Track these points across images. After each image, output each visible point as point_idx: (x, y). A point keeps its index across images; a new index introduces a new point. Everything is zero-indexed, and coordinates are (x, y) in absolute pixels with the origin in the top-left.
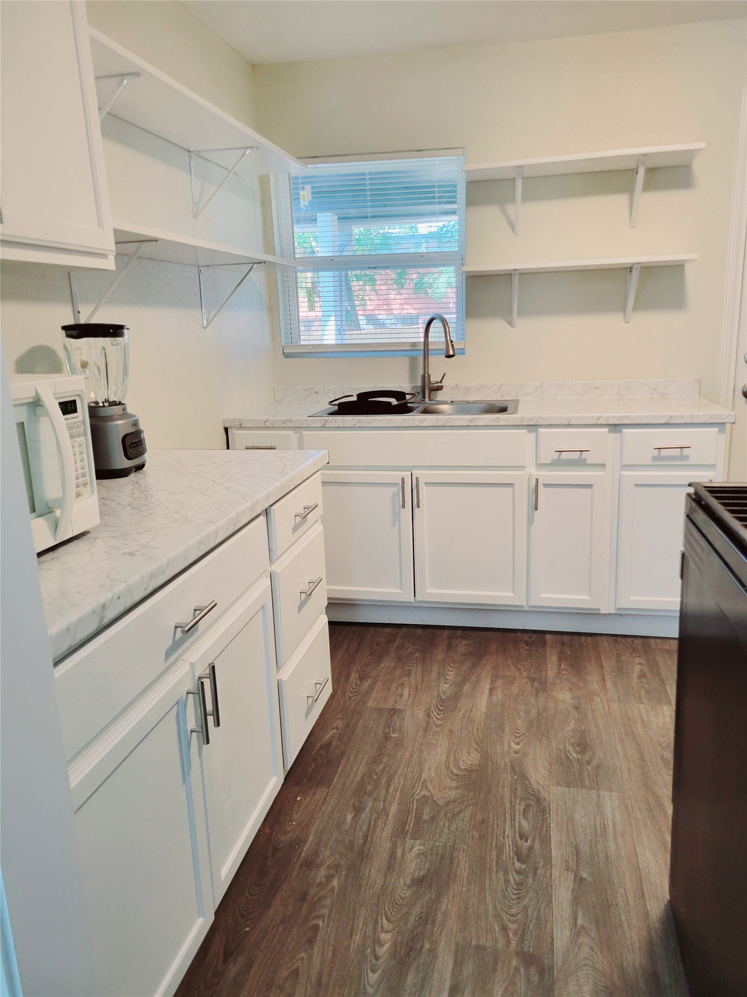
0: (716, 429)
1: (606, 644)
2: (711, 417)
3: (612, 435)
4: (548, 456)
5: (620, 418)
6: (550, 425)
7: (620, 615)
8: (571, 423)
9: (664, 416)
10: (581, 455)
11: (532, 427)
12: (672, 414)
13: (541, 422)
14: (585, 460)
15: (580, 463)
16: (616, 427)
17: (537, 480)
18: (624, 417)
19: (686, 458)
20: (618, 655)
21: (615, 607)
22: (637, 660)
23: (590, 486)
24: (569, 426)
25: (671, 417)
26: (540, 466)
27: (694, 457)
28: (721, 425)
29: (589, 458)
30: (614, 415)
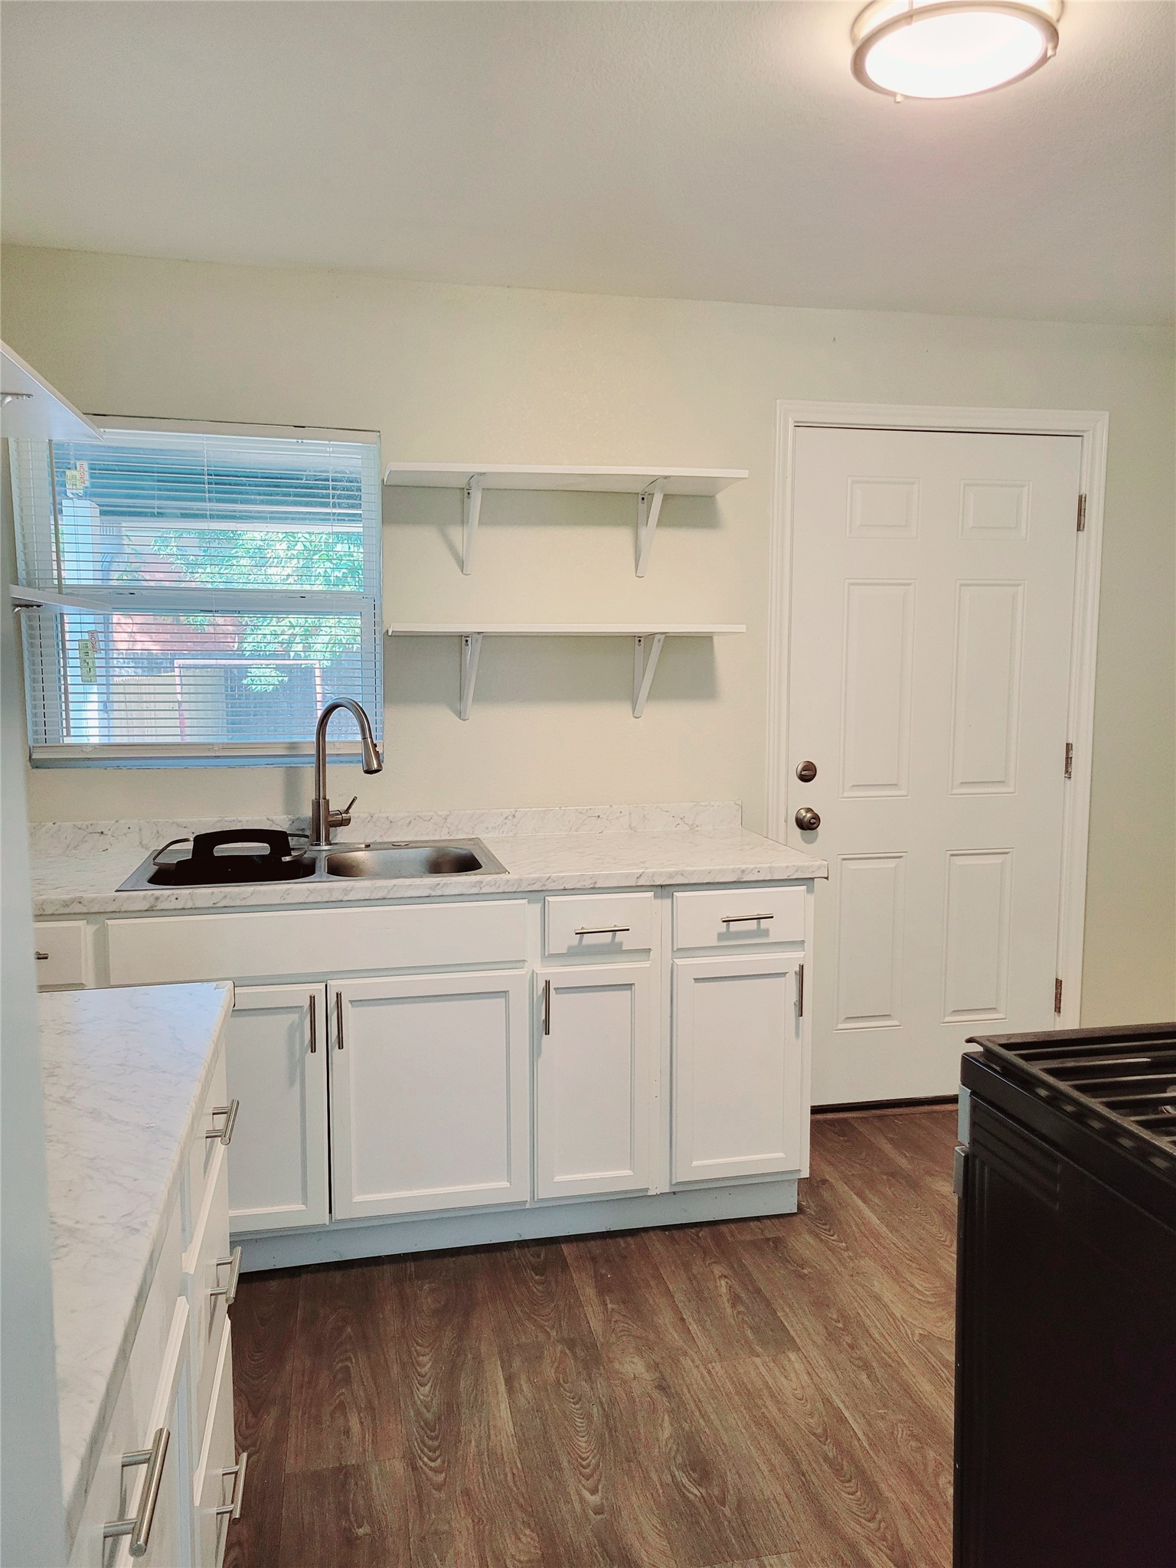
0: (804, 888)
1: (658, 1246)
2: (797, 871)
3: (659, 902)
4: (562, 939)
5: (671, 876)
6: (565, 889)
7: (678, 1192)
8: (597, 886)
9: (733, 871)
10: (614, 937)
11: (538, 894)
12: (743, 867)
13: (550, 886)
14: (621, 944)
15: (614, 950)
16: (664, 890)
17: (548, 983)
18: (677, 873)
19: (766, 933)
20: (687, 1266)
21: (671, 1180)
22: (718, 1270)
23: (629, 986)
24: (594, 890)
25: (743, 871)
26: (548, 957)
27: (776, 930)
28: (808, 881)
29: (625, 940)
30: (661, 870)
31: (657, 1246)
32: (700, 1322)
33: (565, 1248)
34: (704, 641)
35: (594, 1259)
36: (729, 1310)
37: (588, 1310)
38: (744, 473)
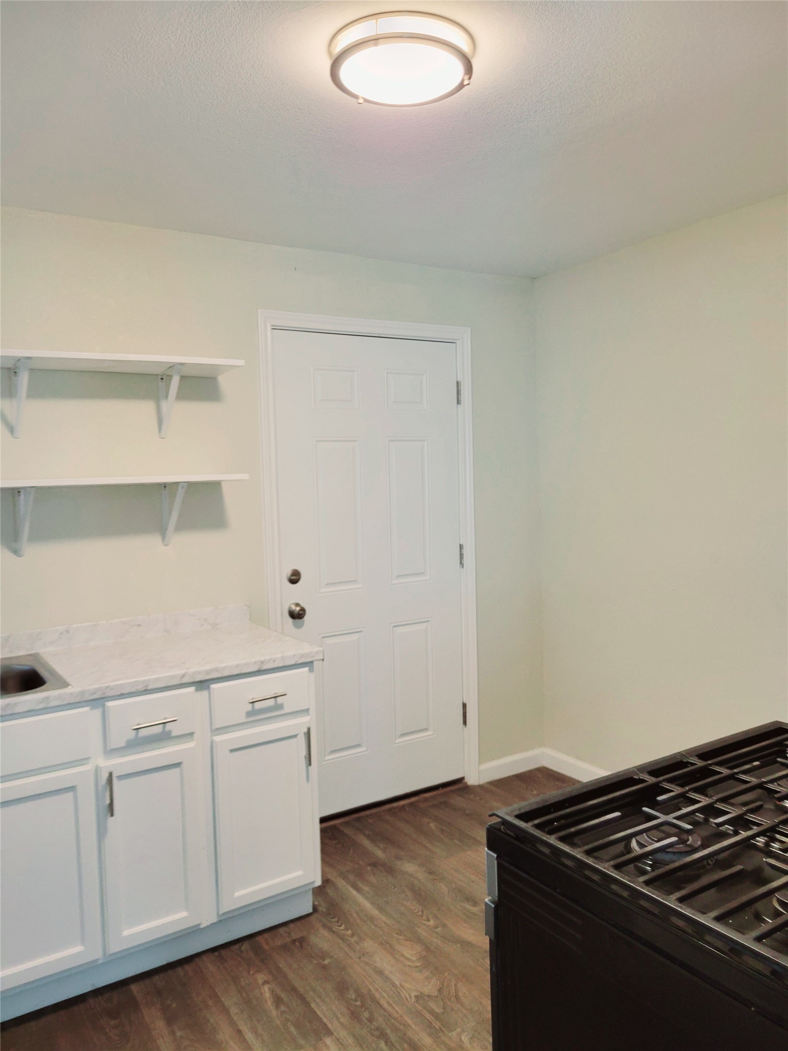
0: (306, 669)
1: (211, 967)
2: (301, 657)
3: (199, 694)
4: (120, 735)
5: (208, 672)
6: (122, 694)
7: (226, 919)
8: (150, 687)
9: (255, 663)
10: (164, 728)
11: (98, 701)
12: (262, 659)
13: (109, 693)
14: (170, 732)
15: (164, 737)
16: (202, 685)
17: (111, 774)
18: (212, 670)
19: (281, 707)
20: (236, 980)
21: (218, 912)
22: (261, 978)
23: (178, 765)
24: (147, 691)
25: (262, 662)
26: (110, 752)
27: (289, 704)
28: (309, 664)
29: (175, 729)
30: (198, 668)
31: (209, 966)
32: (254, 1030)
33: (134, 988)
34: (213, 487)
35: (159, 993)
36: (274, 1013)
37: (160, 1042)
38: (241, 362)
